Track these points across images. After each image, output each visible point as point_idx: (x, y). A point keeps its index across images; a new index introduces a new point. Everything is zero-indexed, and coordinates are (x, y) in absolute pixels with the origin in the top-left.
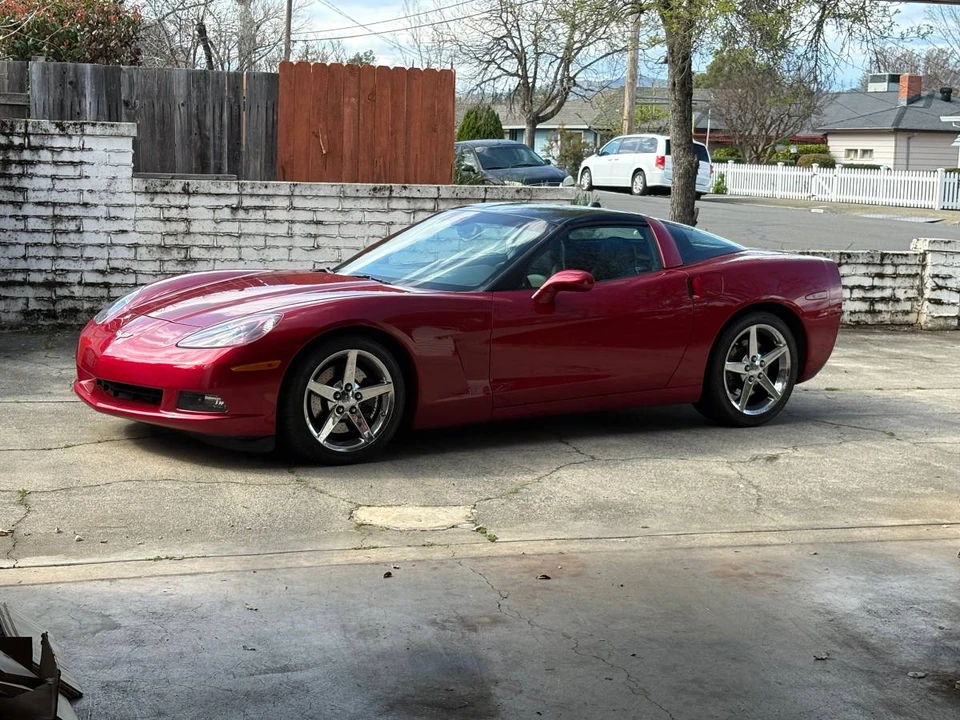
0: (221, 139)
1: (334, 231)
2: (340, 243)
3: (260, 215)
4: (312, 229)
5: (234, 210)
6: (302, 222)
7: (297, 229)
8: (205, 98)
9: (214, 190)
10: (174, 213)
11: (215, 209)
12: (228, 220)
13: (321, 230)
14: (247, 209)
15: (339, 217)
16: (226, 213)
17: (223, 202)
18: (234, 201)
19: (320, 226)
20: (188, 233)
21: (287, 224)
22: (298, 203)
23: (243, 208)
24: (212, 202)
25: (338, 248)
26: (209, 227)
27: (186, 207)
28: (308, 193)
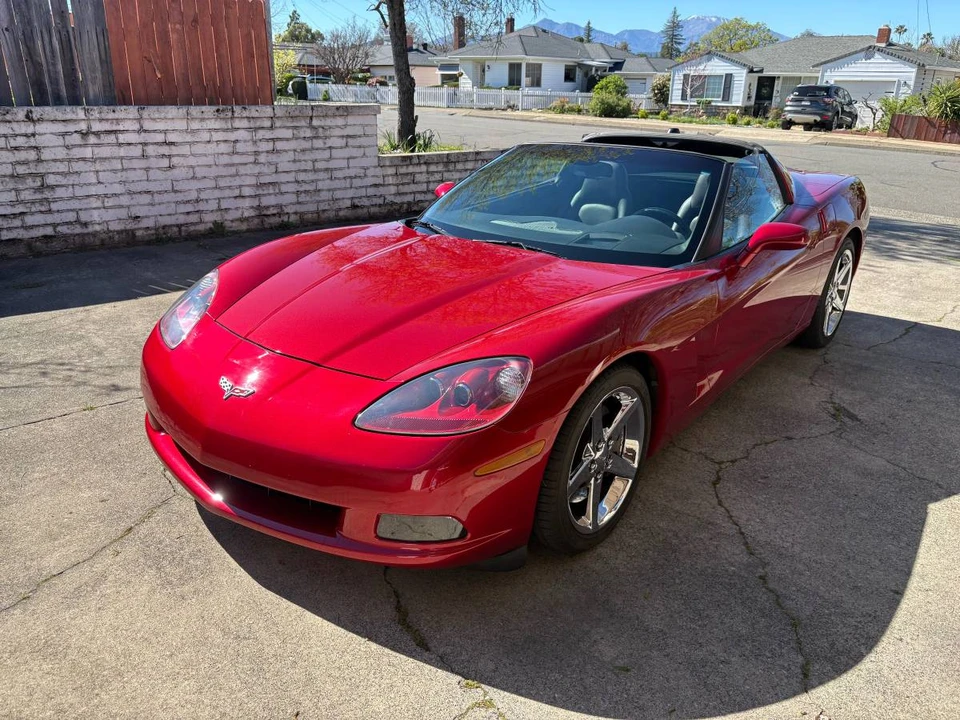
0: (54, 65)
1: (185, 150)
2: (192, 161)
3: (112, 138)
4: (165, 150)
5: (84, 135)
6: (156, 143)
7: (150, 150)
8: (30, 22)
9: (60, 116)
10: (20, 141)
11: (64, 135)
12: (80, 146)
13: (174, 150)
14: (97, 134)
15: (189, 138)
16: (76, 139)
17: (71, 128)
18: (83, 126)
19: (173, 147)
20: (39, 161)
21: (140, 147)
22: (147, 125)
23: (93, 133)
24: (60, 128)
25: (192, 167)
26: (61, 153)
27: (33, 135)
28: (157, 116)
